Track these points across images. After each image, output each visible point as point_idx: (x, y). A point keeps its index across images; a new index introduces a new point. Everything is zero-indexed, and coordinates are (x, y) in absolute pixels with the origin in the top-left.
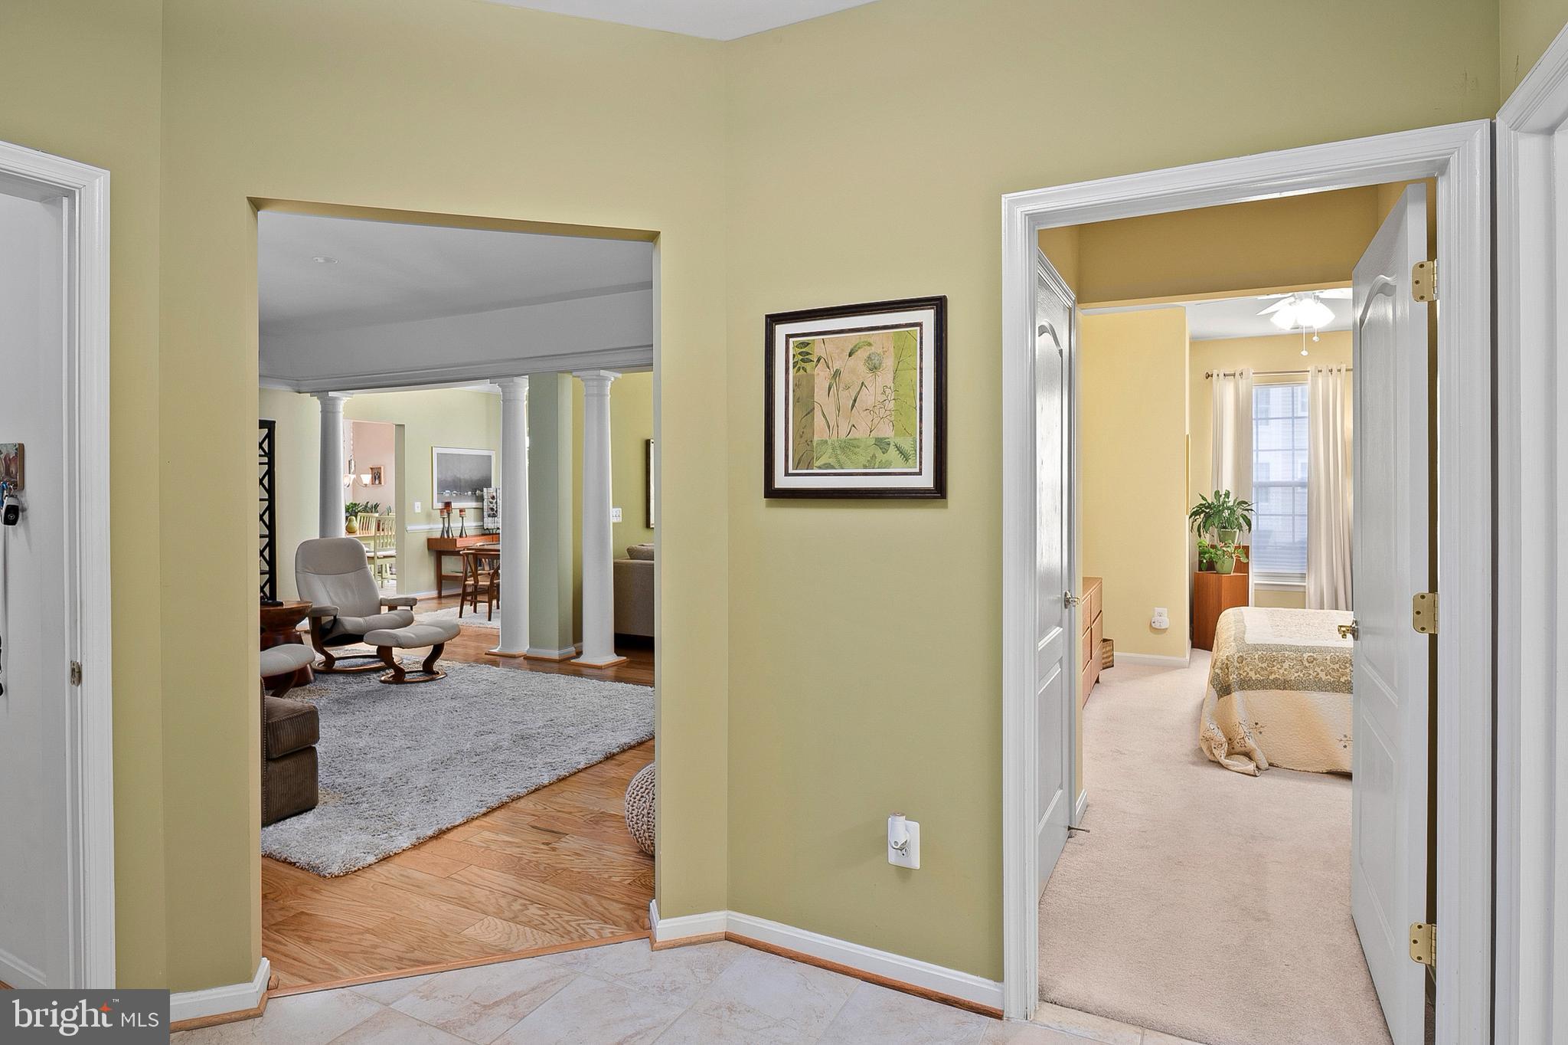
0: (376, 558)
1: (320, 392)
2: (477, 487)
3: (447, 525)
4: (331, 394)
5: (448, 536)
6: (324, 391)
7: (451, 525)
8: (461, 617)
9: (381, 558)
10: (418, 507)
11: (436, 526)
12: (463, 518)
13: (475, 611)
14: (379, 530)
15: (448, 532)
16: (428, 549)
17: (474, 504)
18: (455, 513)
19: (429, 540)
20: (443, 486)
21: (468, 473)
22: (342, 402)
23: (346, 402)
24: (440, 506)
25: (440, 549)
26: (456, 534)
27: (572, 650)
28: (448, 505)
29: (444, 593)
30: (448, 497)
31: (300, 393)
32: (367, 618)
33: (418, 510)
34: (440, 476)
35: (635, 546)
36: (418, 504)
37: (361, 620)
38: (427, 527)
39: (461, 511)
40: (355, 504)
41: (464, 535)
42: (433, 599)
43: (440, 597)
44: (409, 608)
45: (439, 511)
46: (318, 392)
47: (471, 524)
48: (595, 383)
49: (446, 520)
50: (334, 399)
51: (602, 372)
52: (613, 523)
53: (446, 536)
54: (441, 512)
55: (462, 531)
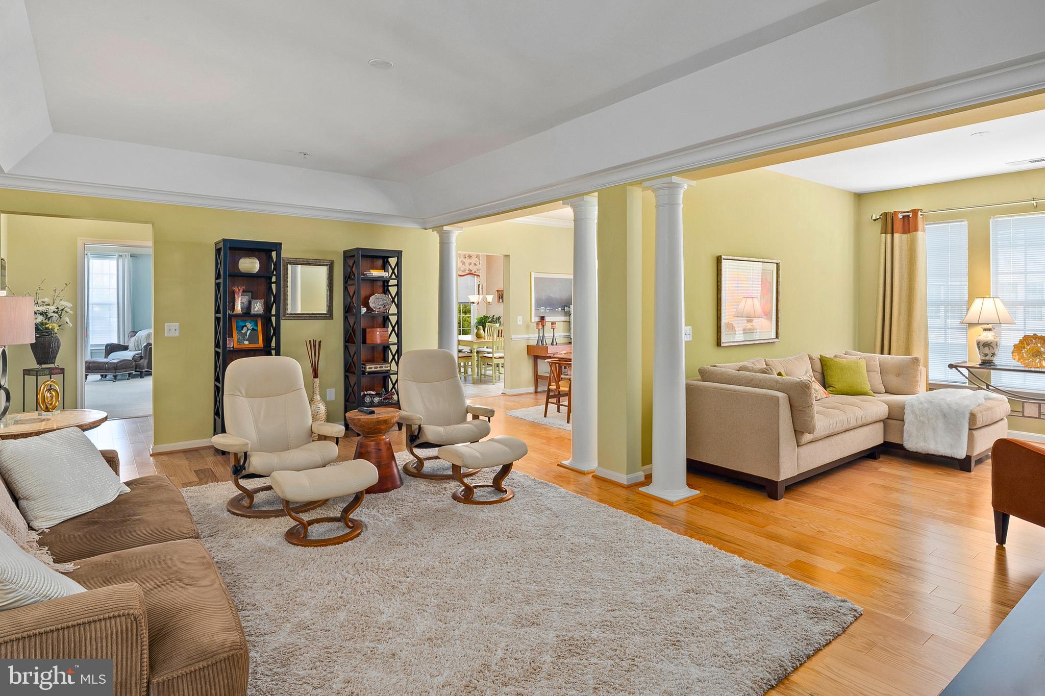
0: (493, 358)
1: (438, 228)
2: (565, 306)
3: (541, 335)
4: (445, 228)
5: (543, 344)
6: (440, 226)
7: (545, 334)
8: (545, 416)
9: (497, 358)
10: (520, 320)
11: (531, 336)
12: (554, 329)
13: (558, 411)
14: (498, 336)
15: (542, 341)
16: (528, 354)
17: (563, 318)
18: (548, 325)
19: (529, 347)
20: (539, 304)
21: (558, 293)
22: (454, 234)
23: (458, 234)
24: (537, 319)
25: (536, 354)
26: (549, 341)
27: (640, 475)
28: (542, 318)
29: (539, 389)
30: (543, 313)
31: (426, 229)
32: (448, 427)
33: (520, 323)
34: (536, 296)
35: (707, 366)
36: (520, 318)
37: (441, 429)
38: (526, 336)
39: (552, 324)
40: (487, 317)
41: (555, 343)
42: (531, 393)
43: (536, 392)
44: (487, 419)
45: (536, 324)
46: (436, 227)
47: (560, 334)
48: (666, 192)
49: (541, 331)
50: (448, 232)
51: (675, 179)
52: (685, 342)
53: (541, 344)
54: (537, 324)
55: (553, 339)
